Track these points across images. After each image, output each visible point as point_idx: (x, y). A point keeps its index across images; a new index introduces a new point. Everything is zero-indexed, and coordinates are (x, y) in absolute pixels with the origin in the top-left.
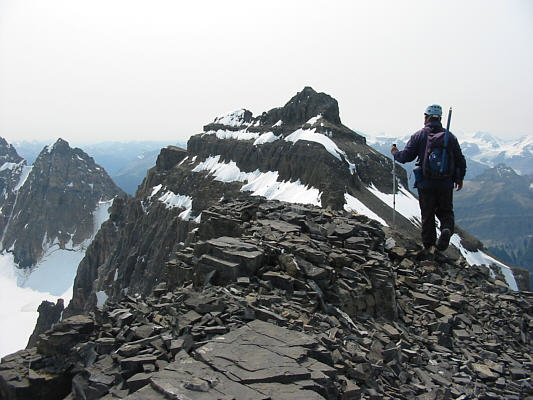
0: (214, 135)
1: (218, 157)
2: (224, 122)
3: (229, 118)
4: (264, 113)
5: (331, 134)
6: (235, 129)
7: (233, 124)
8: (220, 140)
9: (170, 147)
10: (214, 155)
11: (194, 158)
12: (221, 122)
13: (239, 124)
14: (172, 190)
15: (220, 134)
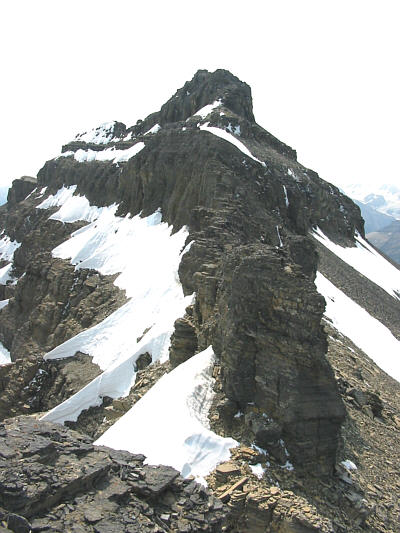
0: (72, 157)
1: (74, 188)
2: (87, 139)
3: (95, 132)
4: (139, 121)
5: (238, 130)
6: (100, 148)
7: (98, 141)
8: (78, 165)
9: (23, 178)
10: (68, 185)
11: (44, 190)
12: (82, 139)
13: (106, 141)
14: (9, 235)
15: (80, 156)
